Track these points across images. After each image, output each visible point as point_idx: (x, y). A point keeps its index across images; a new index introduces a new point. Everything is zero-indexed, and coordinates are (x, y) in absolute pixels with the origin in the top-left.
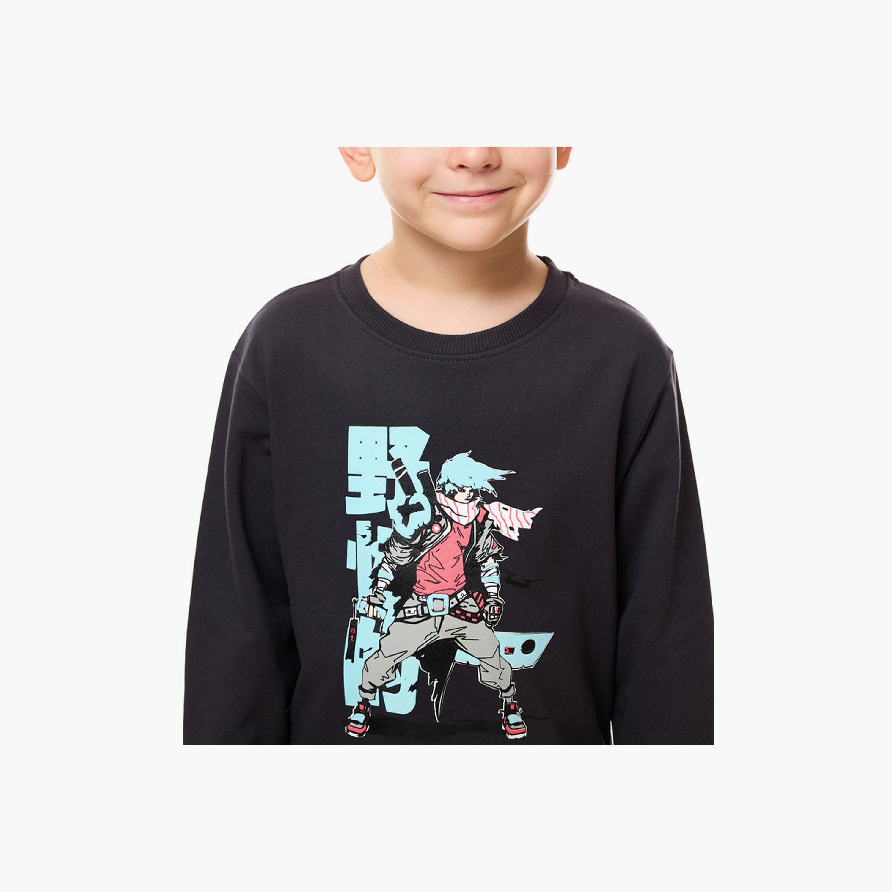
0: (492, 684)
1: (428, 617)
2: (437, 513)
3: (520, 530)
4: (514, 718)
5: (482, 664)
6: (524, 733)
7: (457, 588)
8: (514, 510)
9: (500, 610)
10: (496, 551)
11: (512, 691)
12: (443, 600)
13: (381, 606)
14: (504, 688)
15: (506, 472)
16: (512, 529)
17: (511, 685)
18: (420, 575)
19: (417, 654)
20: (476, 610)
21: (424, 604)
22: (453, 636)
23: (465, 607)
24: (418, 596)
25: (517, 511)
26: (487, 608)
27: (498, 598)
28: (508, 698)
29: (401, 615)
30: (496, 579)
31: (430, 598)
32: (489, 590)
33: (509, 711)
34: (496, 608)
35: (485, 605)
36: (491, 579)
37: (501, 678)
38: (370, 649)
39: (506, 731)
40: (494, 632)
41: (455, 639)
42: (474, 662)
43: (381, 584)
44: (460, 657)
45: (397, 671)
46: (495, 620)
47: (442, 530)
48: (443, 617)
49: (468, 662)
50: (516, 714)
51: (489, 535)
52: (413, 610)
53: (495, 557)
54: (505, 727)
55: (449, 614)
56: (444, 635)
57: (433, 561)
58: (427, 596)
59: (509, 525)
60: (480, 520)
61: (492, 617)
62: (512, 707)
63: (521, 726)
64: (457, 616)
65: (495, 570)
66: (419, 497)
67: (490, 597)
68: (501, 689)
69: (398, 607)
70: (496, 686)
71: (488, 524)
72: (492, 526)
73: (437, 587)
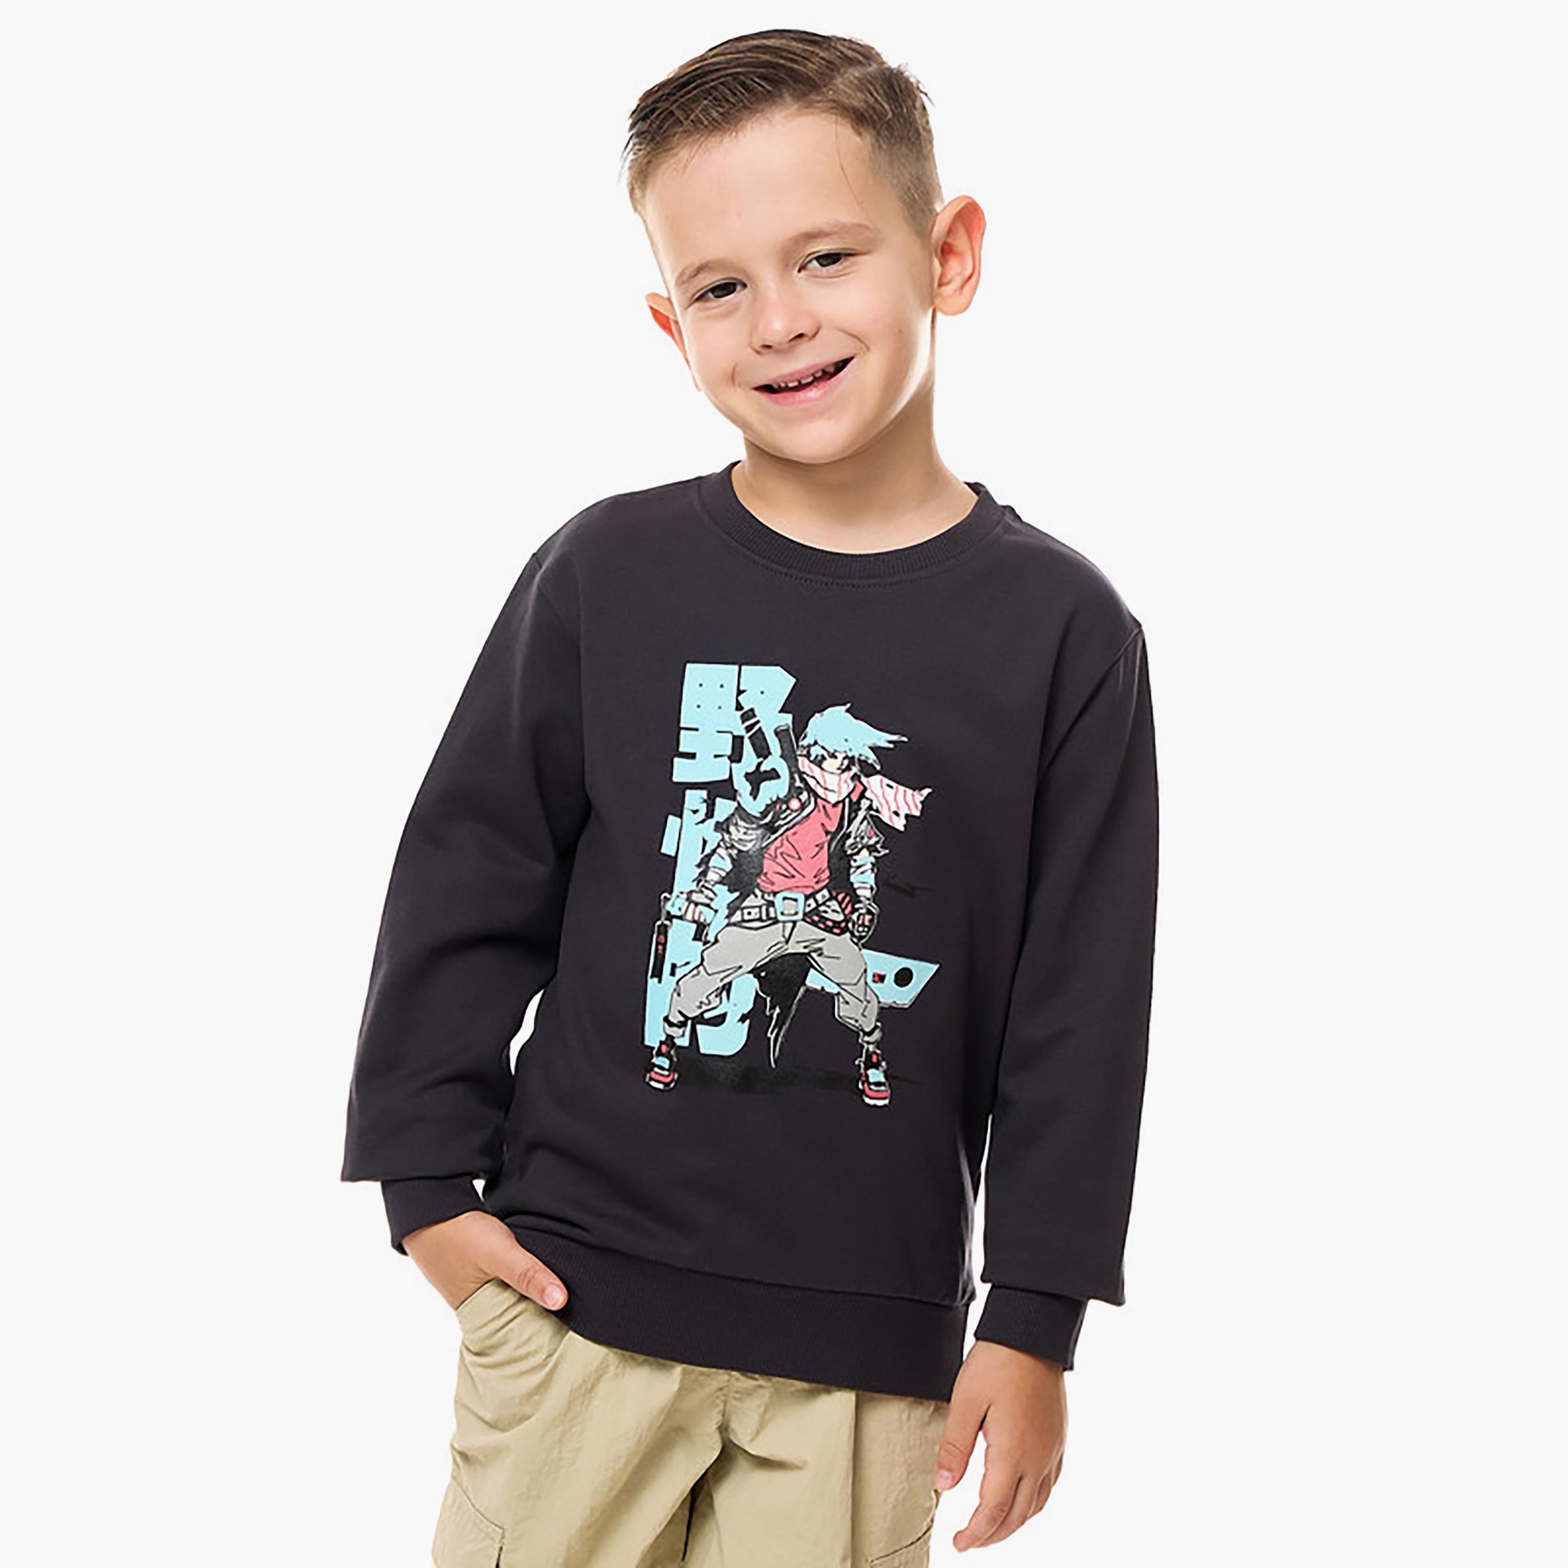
0: (853, 1022)
1: (776, 921)
2: (798, 783)
3: (907, 816)
4: (875, 1075)
5: (843, 992)
6: (884, 1098)
7: (817, 887)
8: (901, 788)
9: (871, 921)
10: (872, 842)
11: (877, 1035)
12: (795, 900)
13: (707, 905)
14: (867, 1030)
15: (895, 738)
16: (896, 813)
17: (876, 1027)
18: (767, 864)
19: (755, 972)
20: (841, 917)
21: (771, 904)
22: (806, 951)
23: (825, 912)
24: (763, 893)
25: (905, 791)
26: (855, 917)
27: (870, 904)
28: (870, 1044)
29: (737, 917)
30: (870, 878)
31: (780, 896)
32: (859, 892)
33: (869, 1065)
34: (868, 917)
35: (852, 913)
36: (862, 878)
37: (866, 1014)
38: (687, 963)
39: (863, 1092)
40: (860, 950)
41: (809, 954)
42: (832, 989)
43: (712, 876)
44: (814, 980)
45: (724, 994)
46: (864, 934)
47: (803, 807)
48: (794, 923)
49: (823, 989)
50: (877, 1069)
51: (865, 818)
52: (754, 911)
53: (872, 849)
54: (863, 1084)
55: (804, 920)
56: (794, 948)
57: (787, 848)
58: (775, 894)
59: (894, 808)
60: (855, 797)
61: (861, 929)
62: (874, 1059)
63: (883, 1088)
64: (814, 923)
65: (869, 866)
66: (775, 761)
67: (860, 902)
68: (863, 1030)
69: (733, 908)
70: (857, 1025)
71: (865, 804)
72: (870, 808)
73: (790, 883)
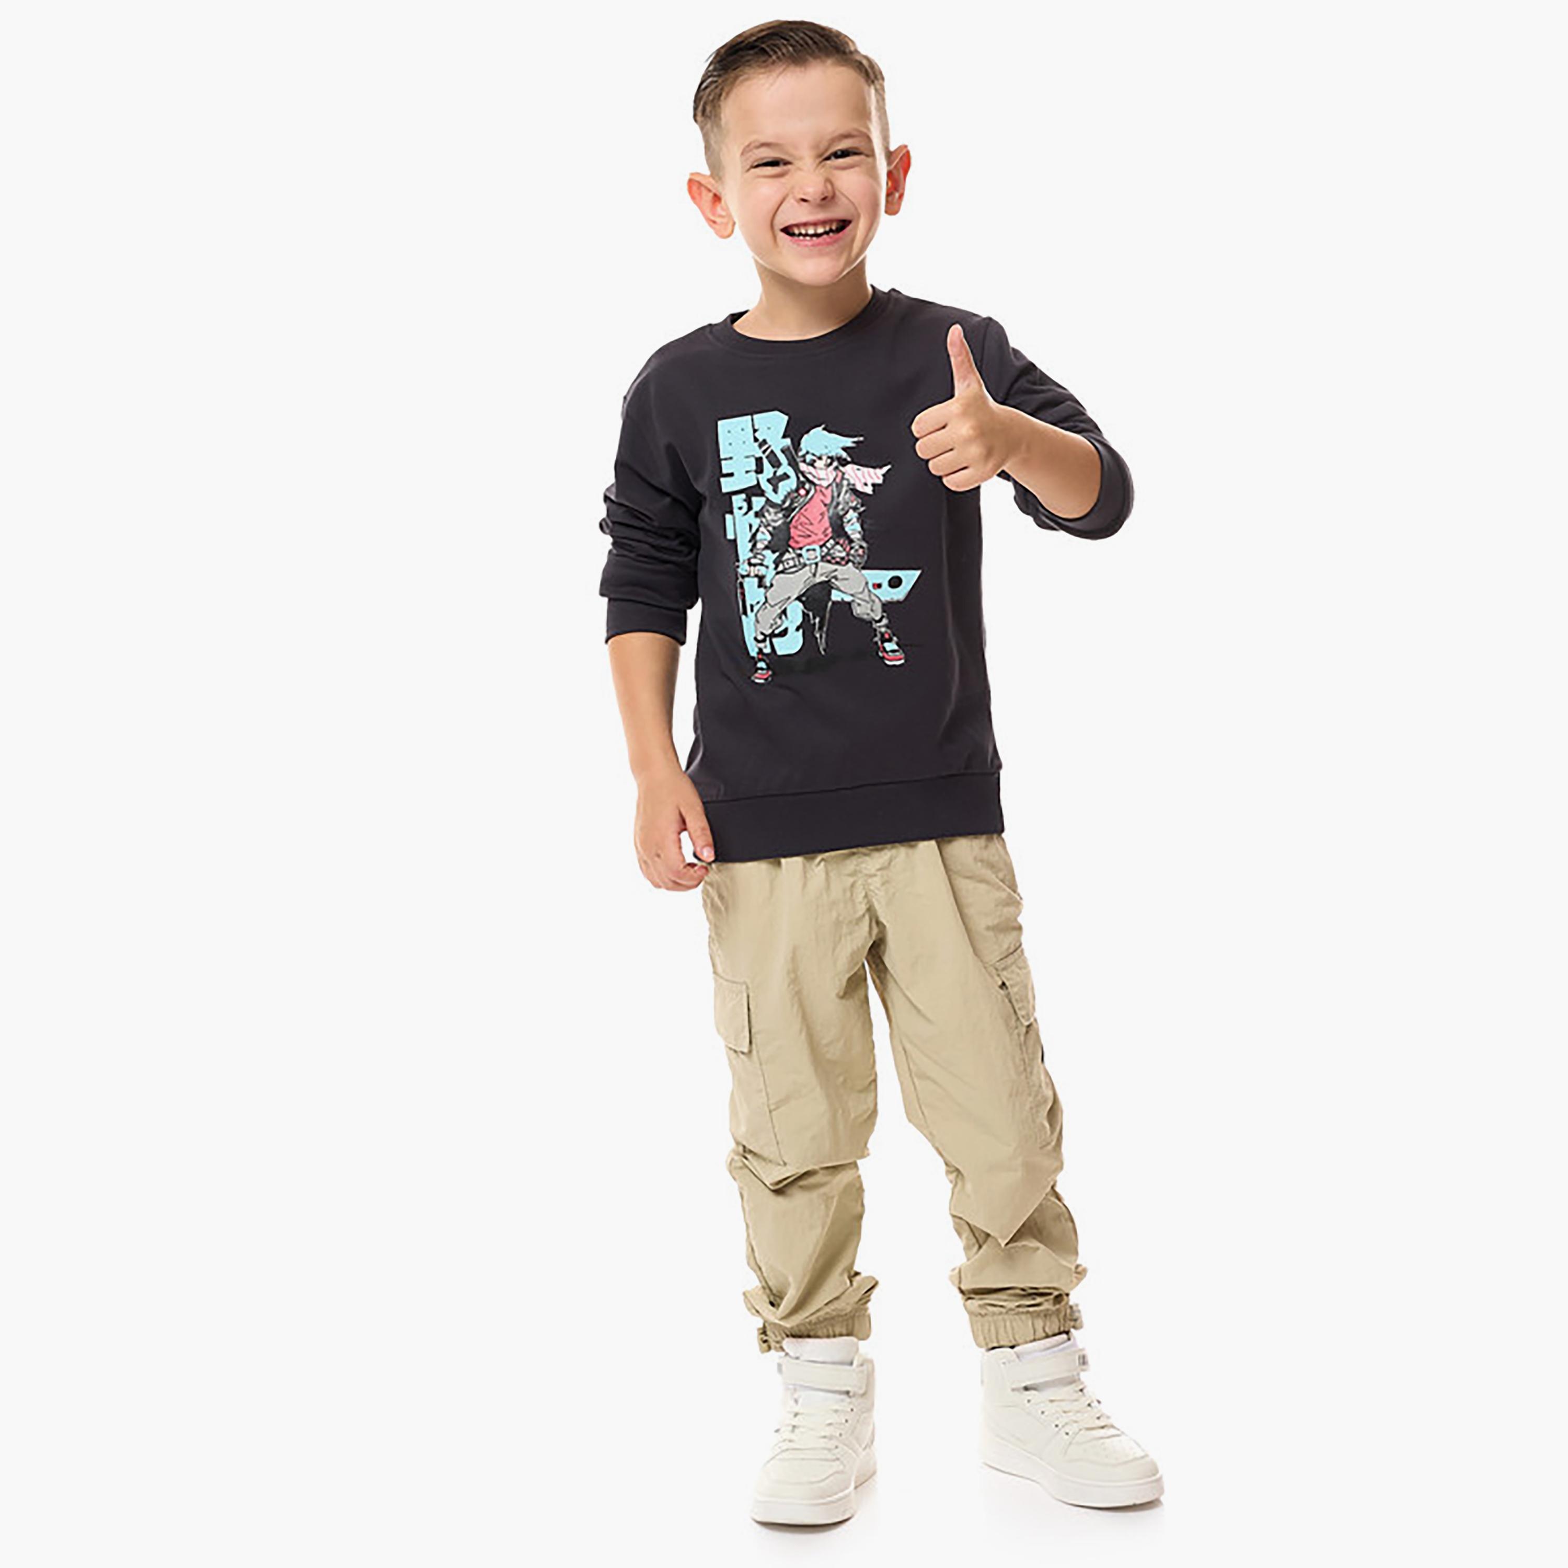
0: (866, 617)
1: (805, 565)
2: (802, 479)
3: (874, 485)
4: (889, 646)
5: (856, 599)
6: (901, 659)
7: (826, 539)
8: (866, 469)
9: (864, 552)
10: (854, 504)
11: (885, 621)
12: (814, 550)
13: (761, 565)
14: (877, 618)
15: (856, 439)
16: (866, 484)
17: (882, 617)
19: (798, 599)
20: (843, 554)
22: (828, 579)
23: (834, 553)
24: (794, 550)
25: (869, 470)
26: (852, 552)
27: (861, 542)
28: (882, 627)
29: (781, 568)
30: (858, 527)
31: (804, 550)
32: (852, 536)
33: (884, 640)
34: (861, 550)
35: (851, 550)
36: (853, 527)
37: (873, 610)
38: (759, 602)
39: (884, 658)
40: (861, 571)
41: (829, 581)
42: (848, 599)
43: (760, 546)
44: (836, 596)
45: (783, 617)
46: (861, 561)
47: (808, 492)
48: (816, 564)
49: (843, 600)
51: (846, 492)
52: (790, 562)
53: (855, 509)
54: (882, 654)
55: (822, 561)
56: (819, 579)
57: (803, 519)
58: (801, 549)
59: (863, 481)
60: (838, 480)
61: (858, 559)
62: (887, 636)
63: (897, 654)
64: (829, 562)
65: (856, 519)
66: (785, 468)
67: (854, 542)
68: (874, 620)
69: (777, 563)
70: (869, 618)
71: (845, 483)
72: (849, 484)
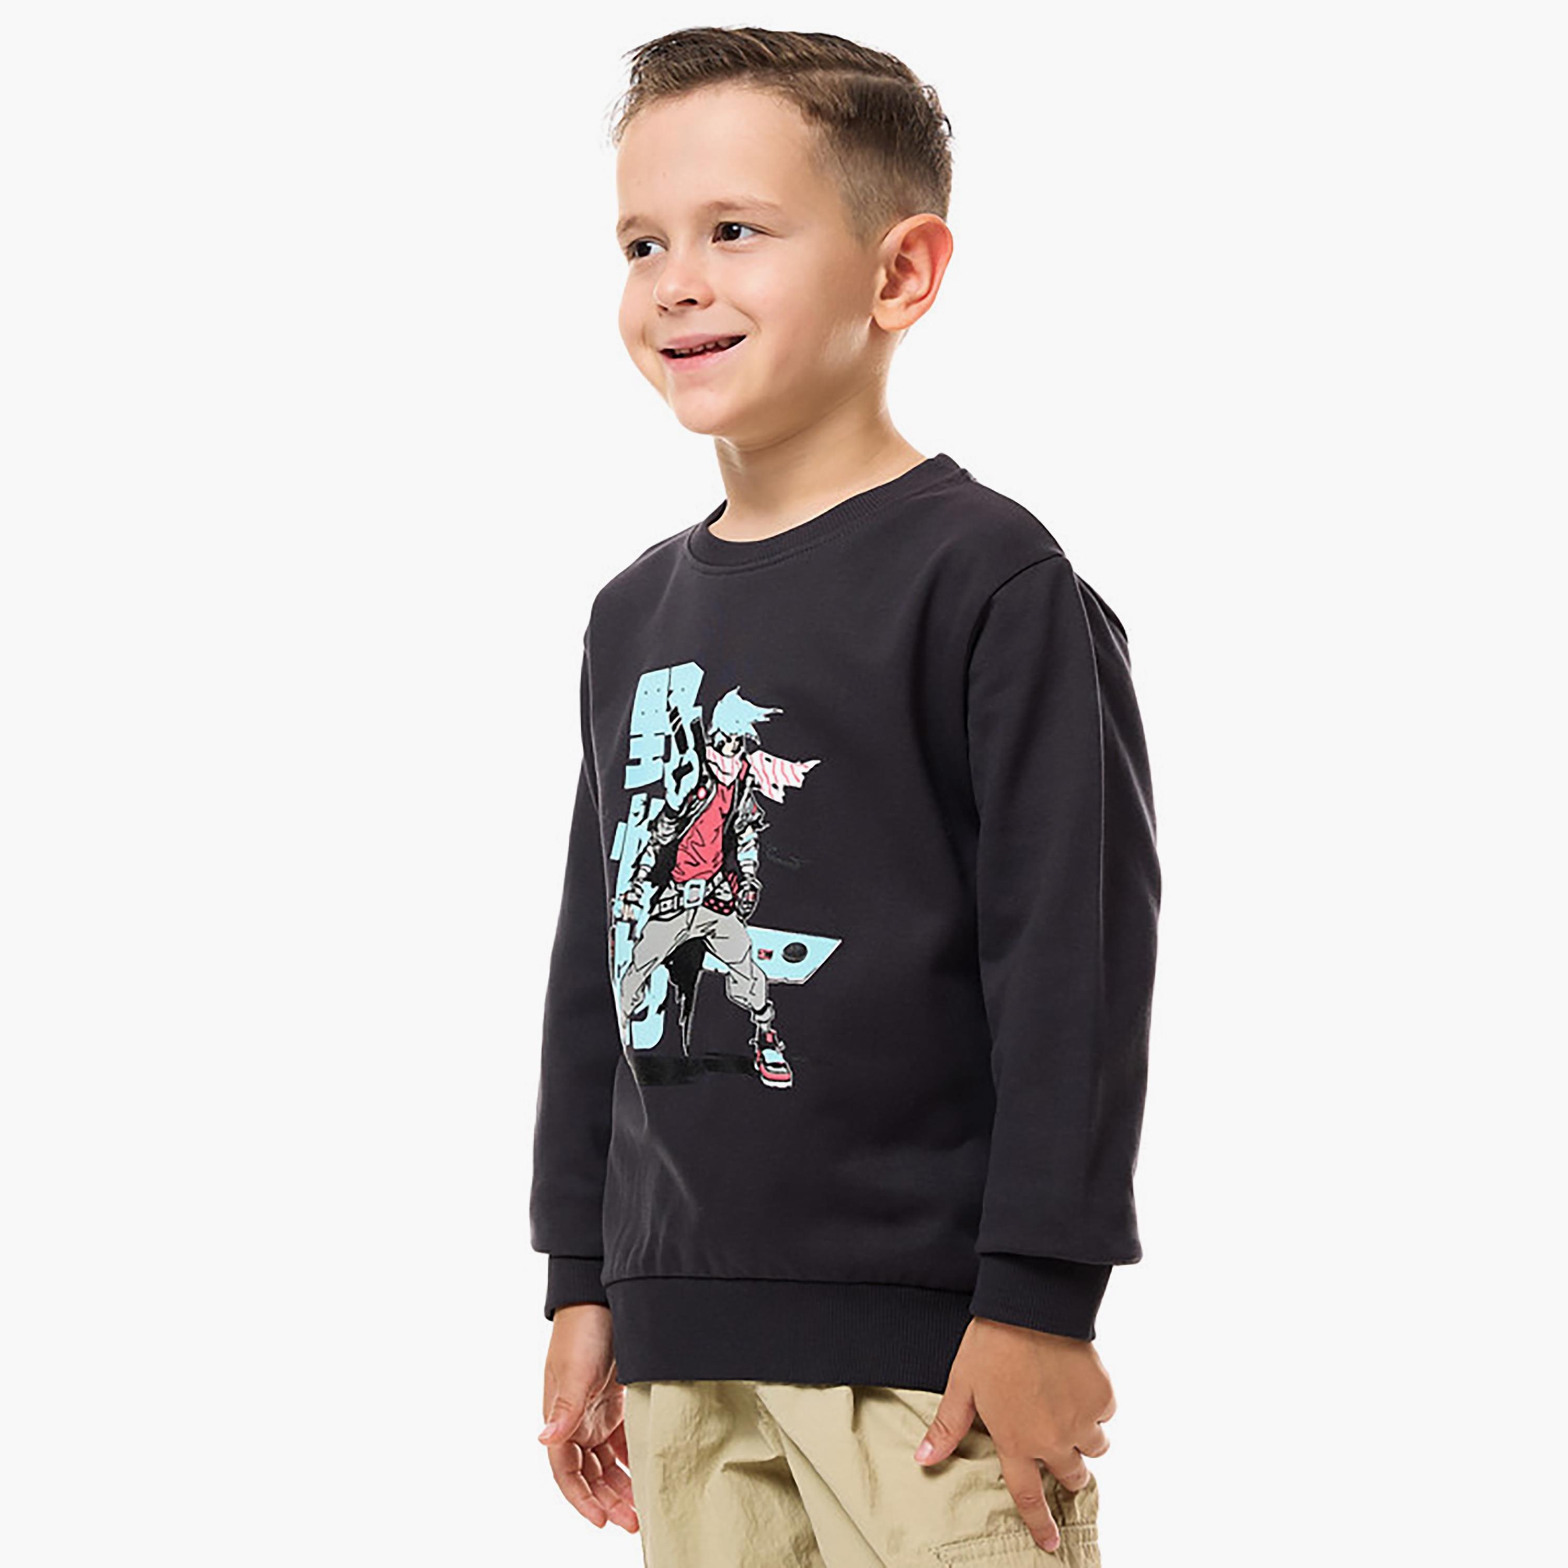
0: (742, 1001)
1: (682, 909)
2: (705, 773)
3: (785, 788)
4: (772, 1056)
5: (732, 972)
6: (788, 1080)
7: (715, 870)
8: (779, 760)
9: (755, 896)
10: (755, 818)
11: (769, 1014)
12: (698, 886)
13: (636, 903)
14: (758, 1008)
15: (770, 711)
16: (775, 786)
17: (767, 1005)
18: (681, 856)
19: (665, 962)
20: (729, 897)
21: (681, 894)
22: (703, 934)
23: (719, 894)
24: (676, 883)
25: (782, 764)
26: (740, 895)
27: (753, 881)
28: (764, 1022)
29: (656, 911)
30: (753, 854)
31: (688, 885)
32: (744, 870)
33: (764, 1045)
34: (751, 893)
35: (738, 891)
36: (747, 855)
37: (754, 991)
38: (625, 963)
39: (760, 1072)
40: (745, 926)
41: (705, 937)
42: (723, 969)
43: (642, 874)
44: (710, 963)
45: (646, 988)
46: (748, 911)
47: (708, 793)
48: (696, 908)
49: (716, 970)
50: (774, 1049)
51: (749, 795)
52: (669, 902)
53: (754, 825)
54: (759, 1065)
55: (703, 905)
56: (695, 933)
57: (697, 838)
58: (684, 883)
59: (772, 781)
60: (742, 777)
61: (745, 906)
62: (769, 1039)
63: (783, 1069)
64: (710, 907)
65: (753, 842)
66: (691, 755)
67: (745, 879)
68: (753, 1009)
69: (655, 901)
70: (746, 1003)
71: (749, 780)
72: (753, 785)
73: (697, 870)
